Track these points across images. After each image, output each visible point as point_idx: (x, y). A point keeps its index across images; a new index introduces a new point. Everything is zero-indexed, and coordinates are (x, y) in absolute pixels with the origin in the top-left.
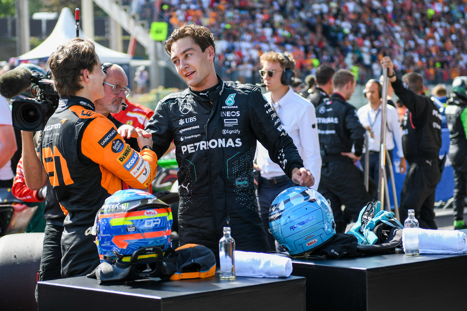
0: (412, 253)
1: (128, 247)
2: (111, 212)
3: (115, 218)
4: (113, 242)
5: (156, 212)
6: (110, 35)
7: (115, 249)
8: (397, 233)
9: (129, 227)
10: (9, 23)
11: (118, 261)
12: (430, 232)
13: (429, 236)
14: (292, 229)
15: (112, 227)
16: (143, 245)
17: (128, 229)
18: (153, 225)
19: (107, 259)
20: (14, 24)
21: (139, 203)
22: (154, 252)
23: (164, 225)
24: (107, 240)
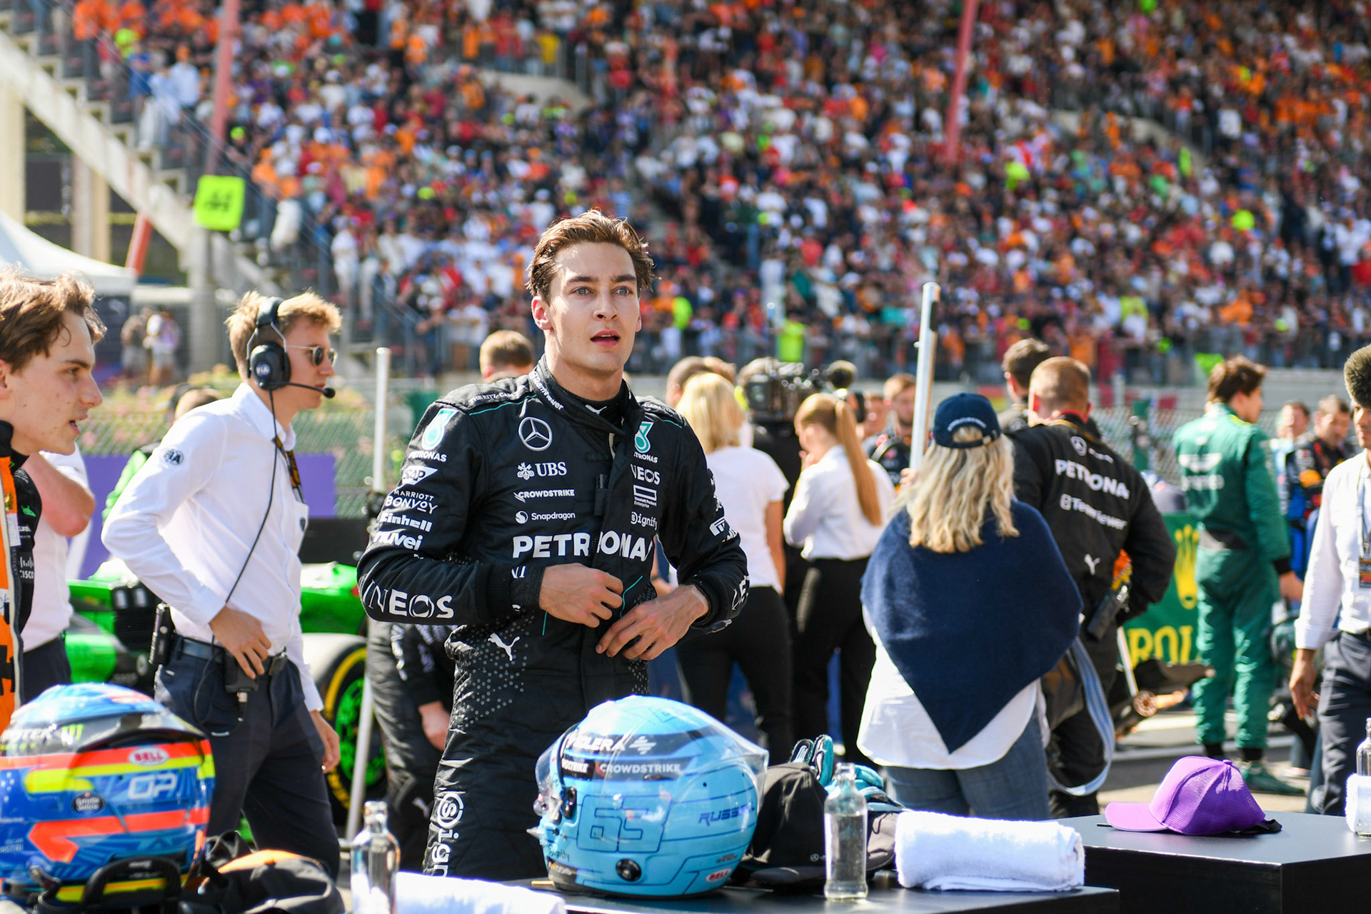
1: (75, 858)
2: (29, 750)
3: (39, 768)
4: (32, 841)
5: (163, 754)
6: (75, 208)
7: (38, 863)
9: (82, 797)
11: (45, 898)
15: (31, 795)
16: (122, 853)
17: (79, 802)
18: (152, 792)
19: (13, 891)
21: (115, 726)
22: (153, 874)
23: (188, 792)
24: (15, 836)
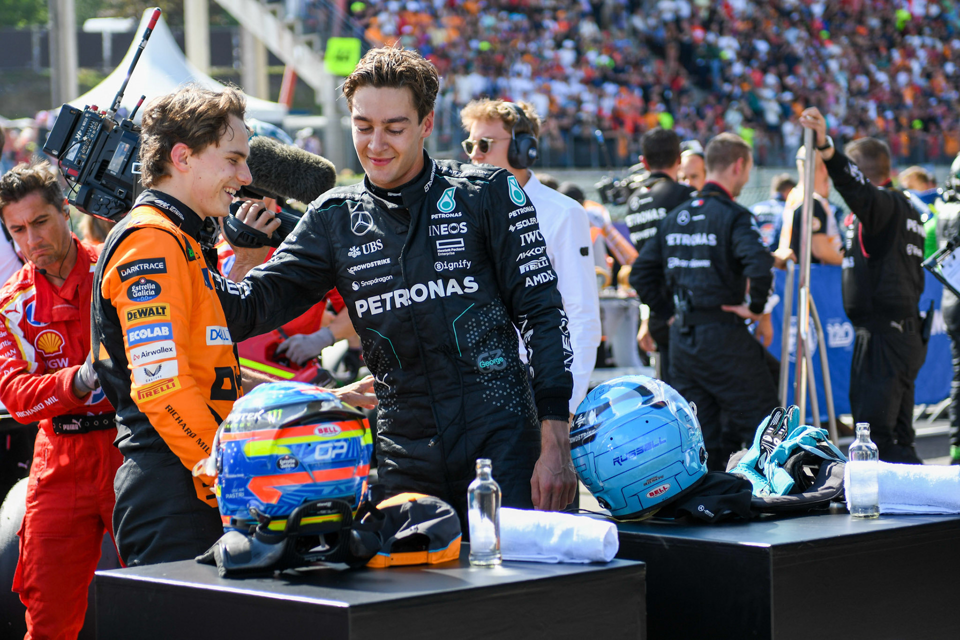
0: (865, 512)
1: (280, 501)
2: (246, 428)
3: (253, 440)
4: (251, 490)
5: (338, 428)
6: (243, 63)
7: (255, 505)
8: (833, 471)
9: (283, 459)
10: (36, 40)
11: (260, 528)
12: (901, 470)
13: (900, 478)
14: (617, 463)
15: (249, 458)
16: (312, 496)
17: (282, 462)
18: (331, 455)
19: (238, 524)
20: (45, 42)
21: (303, 410)
22: (333, 511)
23: (355, 454)
24: (239, 486)
